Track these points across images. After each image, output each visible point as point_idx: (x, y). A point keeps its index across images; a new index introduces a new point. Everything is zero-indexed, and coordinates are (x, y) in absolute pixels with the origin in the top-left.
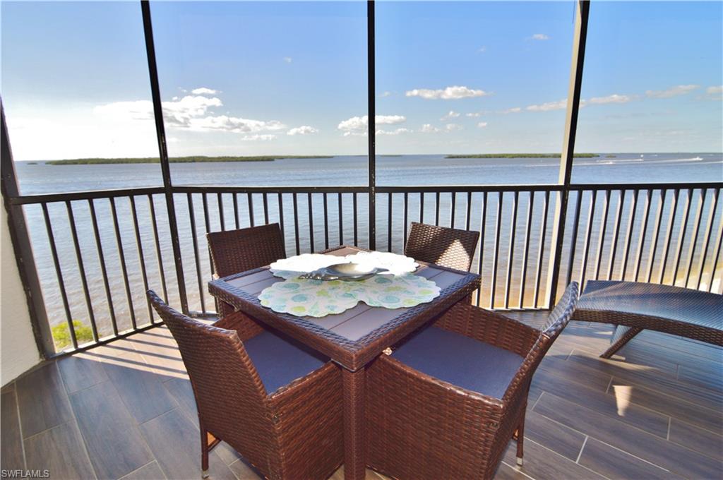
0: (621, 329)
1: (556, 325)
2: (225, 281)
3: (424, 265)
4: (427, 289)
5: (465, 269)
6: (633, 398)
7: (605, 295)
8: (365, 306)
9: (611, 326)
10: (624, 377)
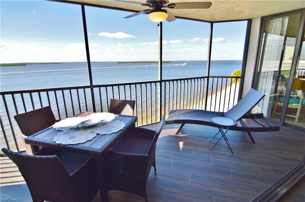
0: (180, 125)
1: (159, 130)
2: (33, 136)
3: (117, 115)
4: (120, 124)
5: (132, 115)
6: (184, 145)
7: (176, 114)
8: (99, 135)
9: (178, 124)
10: (181, 139)
